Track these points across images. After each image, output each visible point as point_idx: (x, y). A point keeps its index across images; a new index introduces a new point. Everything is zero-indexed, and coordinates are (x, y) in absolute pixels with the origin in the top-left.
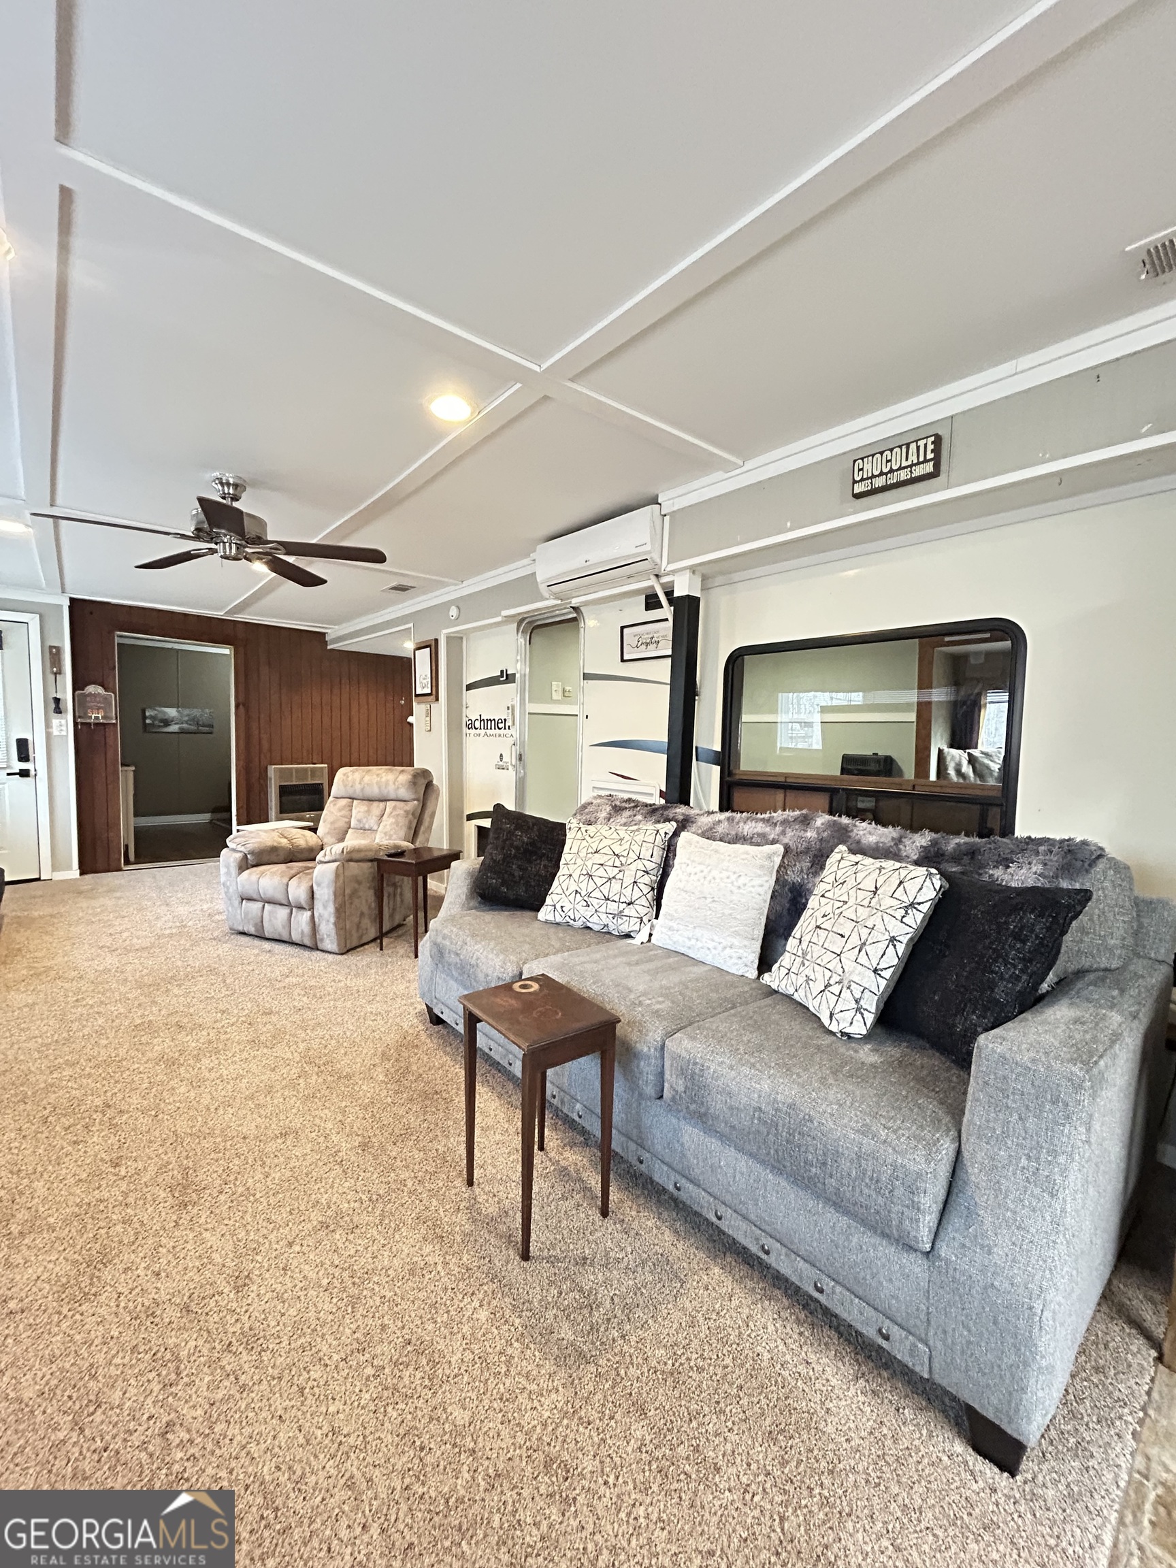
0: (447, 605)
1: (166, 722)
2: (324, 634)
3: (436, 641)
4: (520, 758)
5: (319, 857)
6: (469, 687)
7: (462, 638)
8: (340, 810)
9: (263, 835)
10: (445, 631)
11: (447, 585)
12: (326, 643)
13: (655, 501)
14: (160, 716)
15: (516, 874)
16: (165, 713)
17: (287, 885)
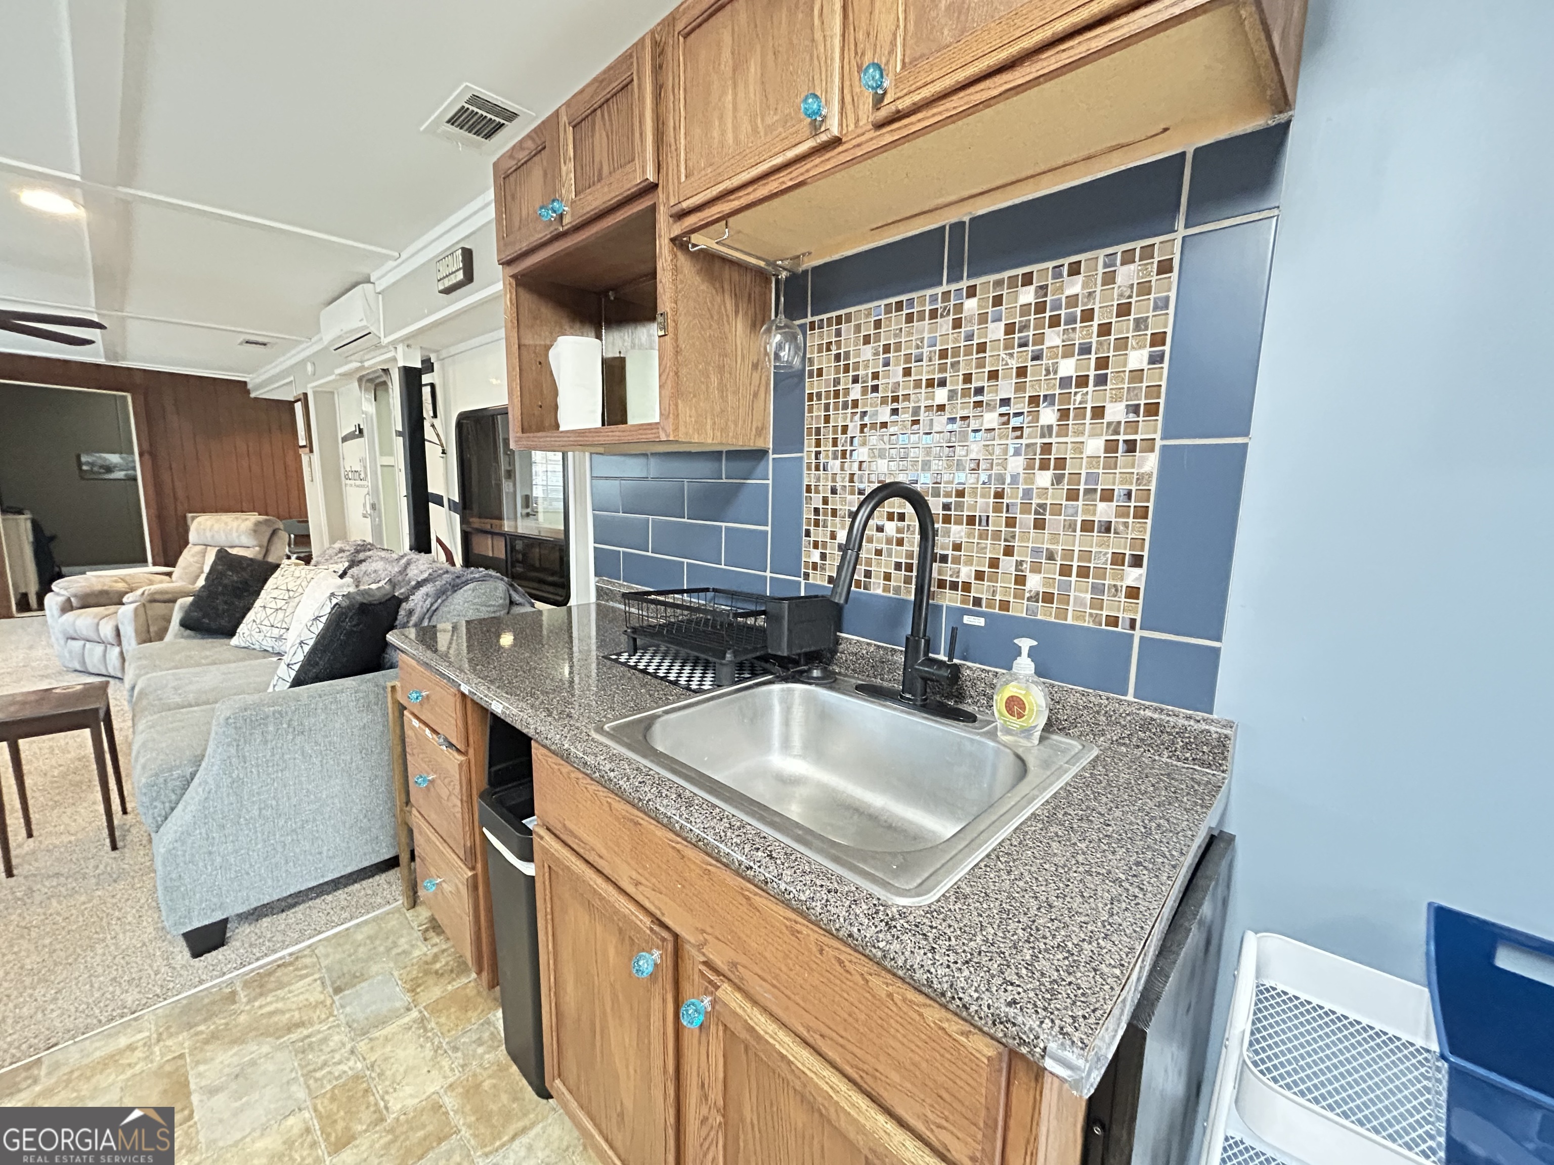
0: (303, 362)
1: (109, 469)
2: (245, 383)
3: (305, 395)
4: (373, 507)
5: (125, 600)
6: (345, 439)
7: (333, 393)
8: (193, 556)
9: (107, 580)
10: (310, 386)
11: (301, 342)
12: (248, 392)
13: (368, 281)
14: (100, 462)
15: (220, 608)
16: (105, 459)
17: (98, 624)
